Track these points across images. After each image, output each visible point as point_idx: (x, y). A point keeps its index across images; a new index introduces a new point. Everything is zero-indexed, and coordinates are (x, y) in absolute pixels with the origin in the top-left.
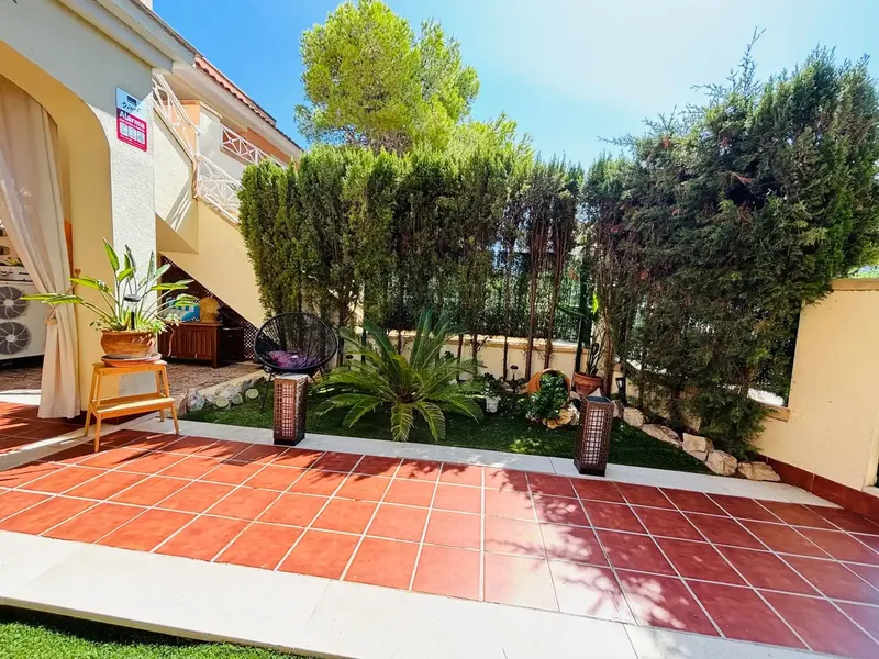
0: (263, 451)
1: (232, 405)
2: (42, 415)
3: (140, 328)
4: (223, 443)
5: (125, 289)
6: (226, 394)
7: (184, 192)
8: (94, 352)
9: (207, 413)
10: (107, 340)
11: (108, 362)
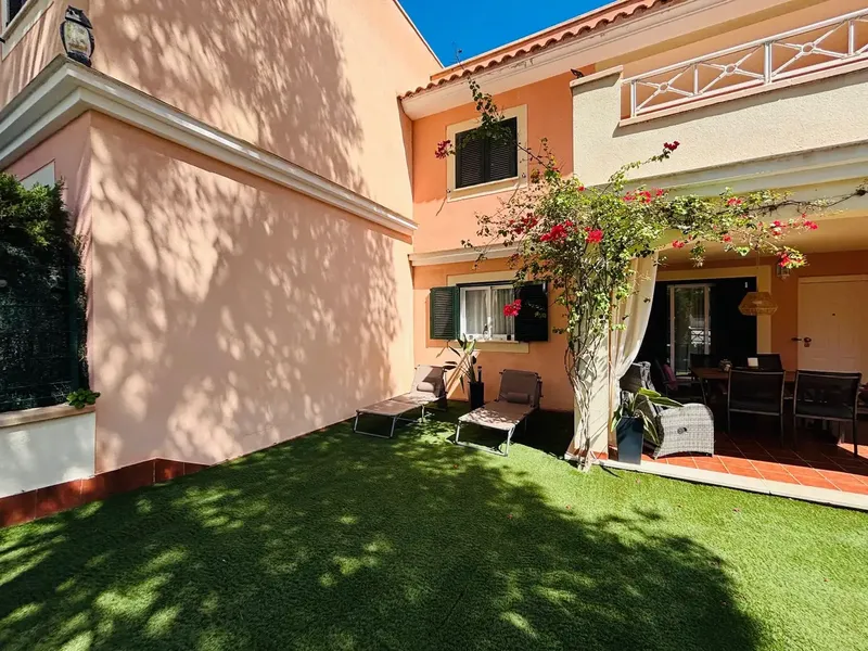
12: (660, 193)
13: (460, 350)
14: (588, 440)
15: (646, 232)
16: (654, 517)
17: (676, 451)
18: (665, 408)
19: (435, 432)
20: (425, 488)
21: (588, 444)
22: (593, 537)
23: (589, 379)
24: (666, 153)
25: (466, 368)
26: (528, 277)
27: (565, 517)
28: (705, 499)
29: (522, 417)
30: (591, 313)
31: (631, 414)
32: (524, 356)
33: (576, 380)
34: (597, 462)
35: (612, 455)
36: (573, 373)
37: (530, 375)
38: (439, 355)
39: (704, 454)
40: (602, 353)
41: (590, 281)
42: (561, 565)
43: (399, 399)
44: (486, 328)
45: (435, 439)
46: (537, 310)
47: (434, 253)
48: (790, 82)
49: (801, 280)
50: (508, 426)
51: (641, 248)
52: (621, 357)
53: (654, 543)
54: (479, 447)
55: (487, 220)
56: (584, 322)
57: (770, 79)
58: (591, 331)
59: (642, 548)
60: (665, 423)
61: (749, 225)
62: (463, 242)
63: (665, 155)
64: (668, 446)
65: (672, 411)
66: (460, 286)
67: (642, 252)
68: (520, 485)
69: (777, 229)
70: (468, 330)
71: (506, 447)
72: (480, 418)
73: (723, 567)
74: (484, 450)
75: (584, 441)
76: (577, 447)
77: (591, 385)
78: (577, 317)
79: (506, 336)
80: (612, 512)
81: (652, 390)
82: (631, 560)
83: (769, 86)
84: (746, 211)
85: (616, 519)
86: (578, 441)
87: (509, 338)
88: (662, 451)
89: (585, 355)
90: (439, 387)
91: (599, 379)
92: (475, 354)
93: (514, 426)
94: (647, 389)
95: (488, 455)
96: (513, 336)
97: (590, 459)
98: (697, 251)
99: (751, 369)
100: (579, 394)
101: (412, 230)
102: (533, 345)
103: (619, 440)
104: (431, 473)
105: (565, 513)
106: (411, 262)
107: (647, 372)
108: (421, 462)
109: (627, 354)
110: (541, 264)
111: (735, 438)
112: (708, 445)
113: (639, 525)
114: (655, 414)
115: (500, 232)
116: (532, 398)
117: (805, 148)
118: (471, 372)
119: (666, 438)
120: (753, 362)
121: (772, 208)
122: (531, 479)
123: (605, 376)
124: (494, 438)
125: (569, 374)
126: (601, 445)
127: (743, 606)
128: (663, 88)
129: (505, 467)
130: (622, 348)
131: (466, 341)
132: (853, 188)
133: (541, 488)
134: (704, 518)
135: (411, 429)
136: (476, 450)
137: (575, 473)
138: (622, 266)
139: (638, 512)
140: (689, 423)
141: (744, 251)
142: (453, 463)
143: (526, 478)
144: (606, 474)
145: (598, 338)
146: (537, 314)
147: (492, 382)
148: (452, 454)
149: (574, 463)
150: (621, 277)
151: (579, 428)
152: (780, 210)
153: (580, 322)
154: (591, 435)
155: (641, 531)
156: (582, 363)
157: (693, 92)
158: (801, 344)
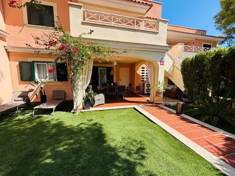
0: (173, 113)
1: (173, 106)
2: (150, 101)
3: (160, 92)
4: (168, 111)
5: (159, 86)
6: (173, 104)
7: (172, 66)
8: (155, 94)
9: (169, 106)
10: (156, 93)
11: (156, 96)
12: (92, 43)
13: (35, 85)
14: (77, 106)
15: (89, 53)
16: (91, 120)
17: (98, 105)
18: (95, 95)
19: (24, 114)
20: (15, 135)
21: (77, 107)
22: (75, 130)
23: (77, 90)
24: (91, 32)
25: (38, 91)
26: (59, 61)
27: (69, 127)
28: (102, 113)
29: (59, 103)
30: (77, 73)
31: (88, 98)
32: (60, 86)
33: (74, 91)
34: (80, 111)
35: (84, 108)
36: (73, 89)
37: (63, 91)
38: (26, 87)
39: (103, 104)
40: (80, 83)
41: (76, 64)
42: (65, 140)
43: (4, 106)
44: (46, 77)
45: (23, 117)
46: (61, 71)
47: (17, 47)
48: (115, 26)
49: (120, 68)
50: (54, 107)
51: (88, 57)
52: (85, 84)
53: (90, 126)
54: (43, 115)
55: (38, 38)
56: (75, 75)
57: (113, 24)
58: (77, 78)
59: (87, 128)
60: (95, 99)
61: (109, 55)
62: (27, 45)
63: (91, 33)
64: (96, 104)
65: (97, 96)
66: (34, 62)
67: (89, 58)
68: (56, 123)
69: (113, 57)
70: (39, 78)
71: (53, 113)
72: (44, 106)
73: (102, 126)
74: (45, 116)
75: (76, 107)
76: (74, 109)
77: (77, 92)
78: (73, 74)
79: (54, 80)
80: (81, 122)
81: (93, 92)
82: (84, 132)
83: (112, 25)
84: (109, 52)
85: (82, 124)
86: (75, 107)
87: (55, 80)
88: (95, 105)
89: (76, 84)
90: (26, 99)
91: (79, 90)
92: (42, 86)
93: (56, 106)
94: (91, 91)
95: (46, 117)
96: (56, 80)
97: (78, 111)
98: (100, 59)
99: (112, 86)
100: (74, 95)
101: (6, 36)
102: (63, 82)
103: (85, 105)
104: (19, 129)
105: (69, 126)
106: (6, 50)
107: (91, 87)
108: (14, 127)
109: (87, 83)
110: (63, 57)
111: (109, 100)
112: (103, 102)
113: (87, 123)
114: (93, 97)
115: (44, 44)
116: (63, 97)
117: (117, 41)
118: (41, 92)
119: (96, 102)
120: (112, 84)
121: (113, 52)
122: (60, 120)
123: (81, 89)
124: (49, 112)
125: (72, 90)
126: (81, 107)
127: (104, 132)
128: (93, 16)
129: (52, 119)
130: (85, 82)
131: (38, 82)
132: (124, 51)
133: (63, 122)
134: (101, 117)
135: (11, 116)
136: (41, 116)
137: (73, 115)
138: (84, 61)
139: (88, 120)
140: (100, 98)
141: (108, 60)
142: (31, 123)
143: (59, 120)
144: (82, 113)
145: (79, 79)
146: (61, 72)
147: (49, 94)
148: (30, 120)
149: (74, 113)
150: (84, 64)
151: (75, 103)
152: (114, 52)
153: (74, 75)
154: (78, 105)
155: (87, 124)
156: (75, 86)
157: (99, 20)
158: (120, 80)
